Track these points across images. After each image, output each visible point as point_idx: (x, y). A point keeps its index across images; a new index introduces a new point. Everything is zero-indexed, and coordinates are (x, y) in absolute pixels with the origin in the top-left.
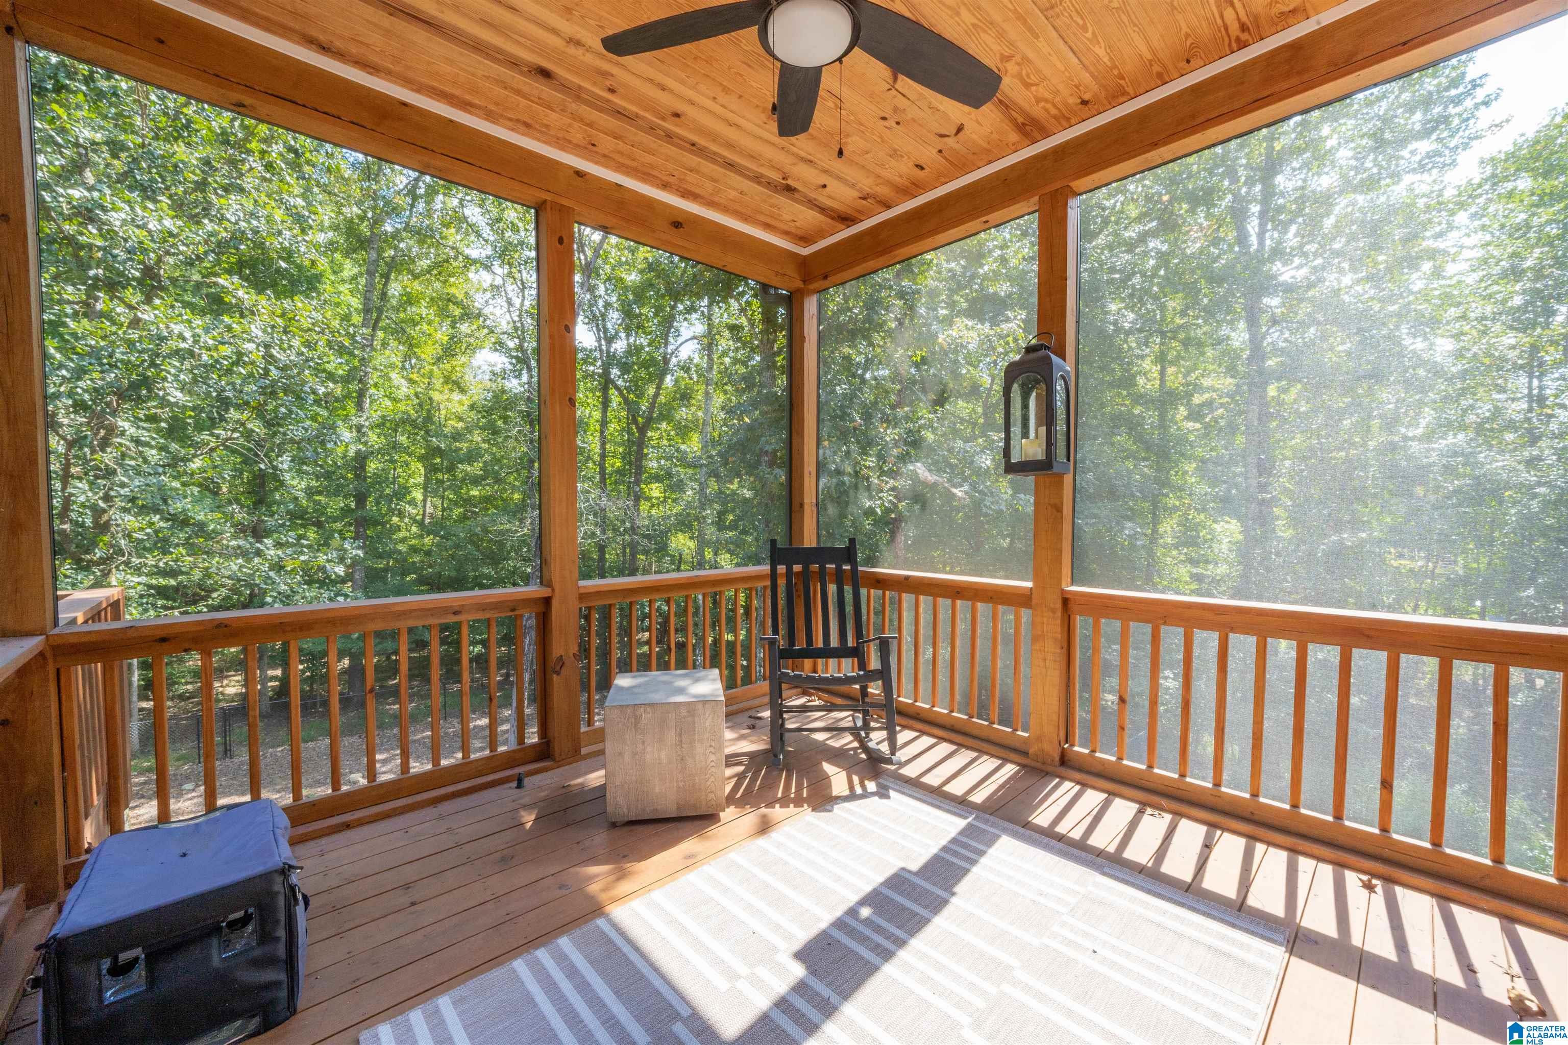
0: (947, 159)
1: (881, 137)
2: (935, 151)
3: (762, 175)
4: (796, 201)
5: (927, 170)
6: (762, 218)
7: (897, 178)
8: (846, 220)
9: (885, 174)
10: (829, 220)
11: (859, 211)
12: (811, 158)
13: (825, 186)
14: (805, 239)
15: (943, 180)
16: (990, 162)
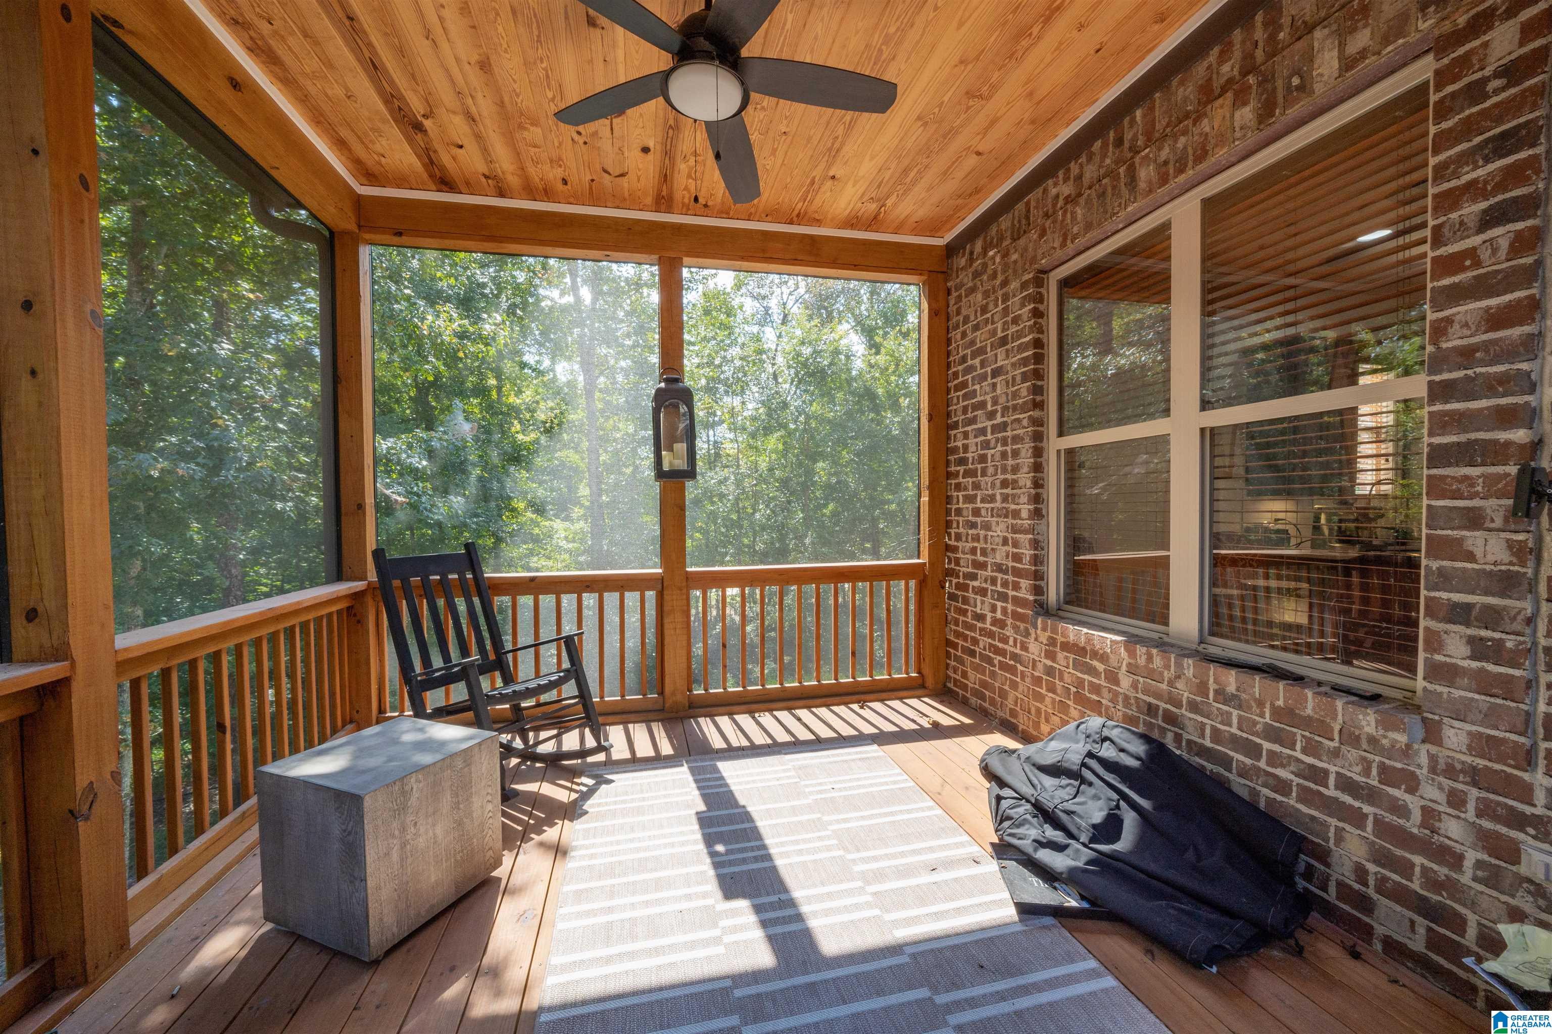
0: (591, 188)
1: (560, 144)
2: (589, 177)
3: (401, 98)
4: (410, 141)
5: (569, 187)
6: (344, 133)
7: (537, 180)
8: (445, 183)
9: (532, 170)
10: (425, 176)
11: (468, 184)
12: (477, 117)
13: (461, 147)
14: (370, 176)
15: (572, 200)
16: (618, 207)
